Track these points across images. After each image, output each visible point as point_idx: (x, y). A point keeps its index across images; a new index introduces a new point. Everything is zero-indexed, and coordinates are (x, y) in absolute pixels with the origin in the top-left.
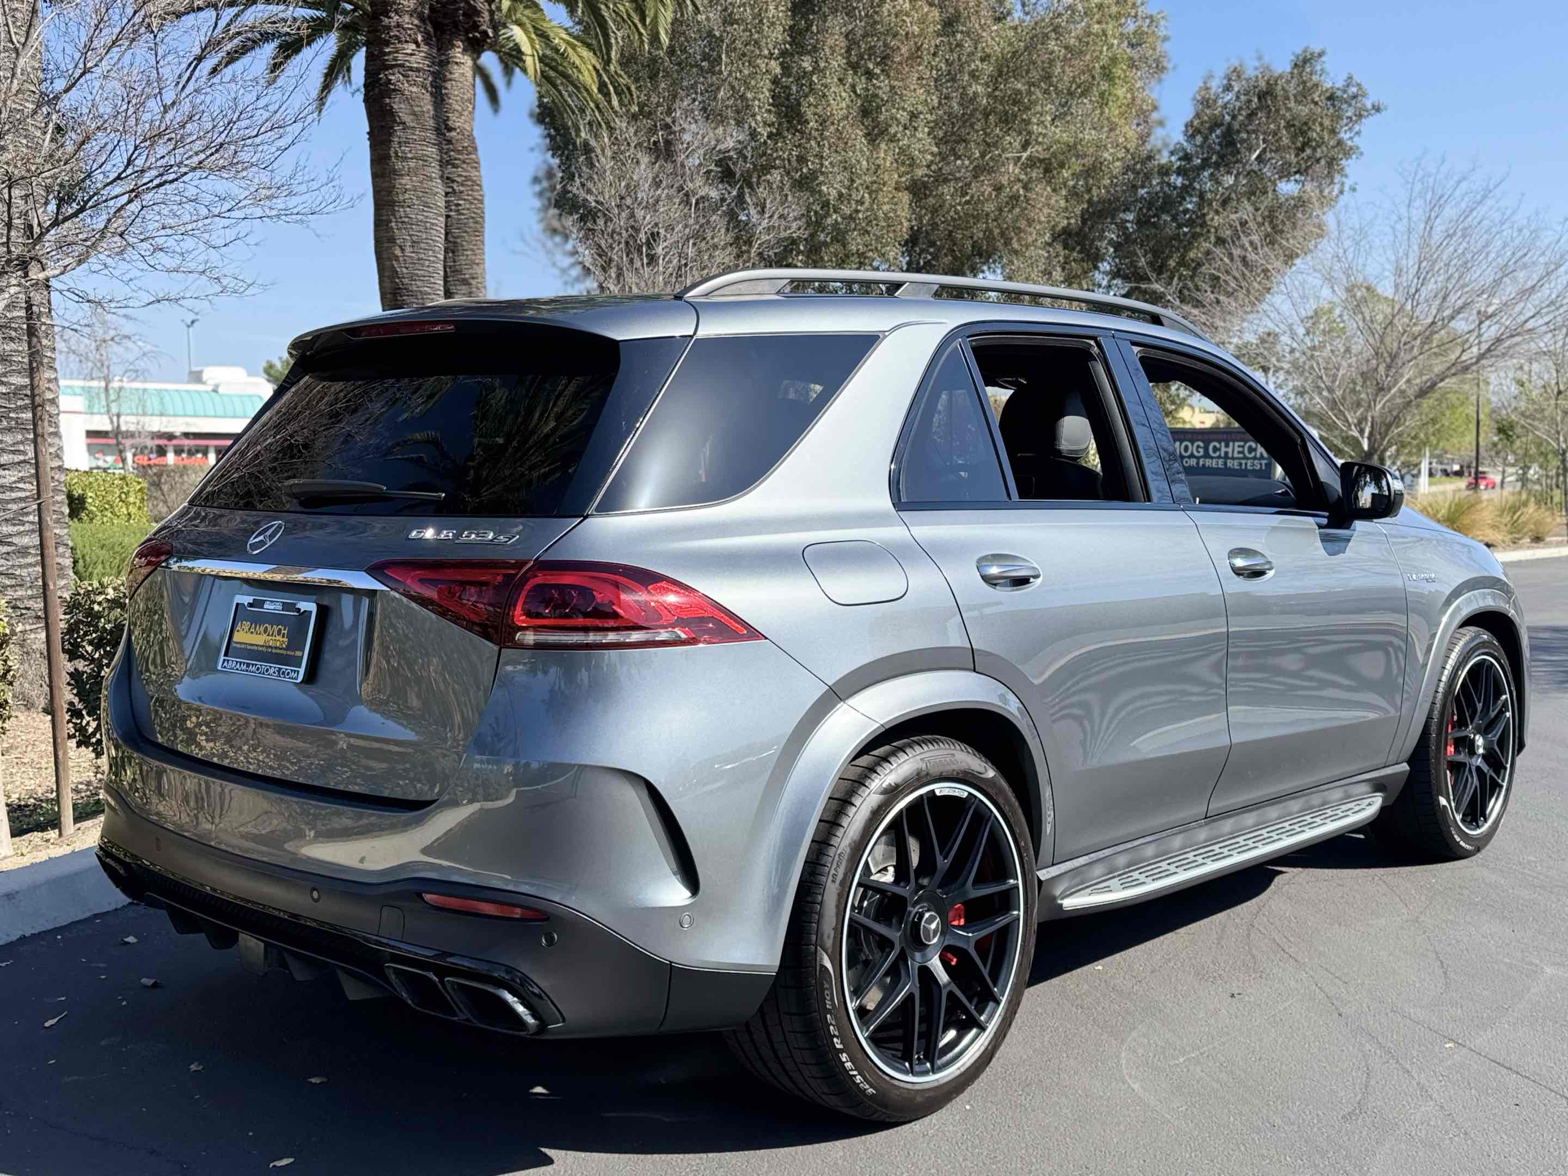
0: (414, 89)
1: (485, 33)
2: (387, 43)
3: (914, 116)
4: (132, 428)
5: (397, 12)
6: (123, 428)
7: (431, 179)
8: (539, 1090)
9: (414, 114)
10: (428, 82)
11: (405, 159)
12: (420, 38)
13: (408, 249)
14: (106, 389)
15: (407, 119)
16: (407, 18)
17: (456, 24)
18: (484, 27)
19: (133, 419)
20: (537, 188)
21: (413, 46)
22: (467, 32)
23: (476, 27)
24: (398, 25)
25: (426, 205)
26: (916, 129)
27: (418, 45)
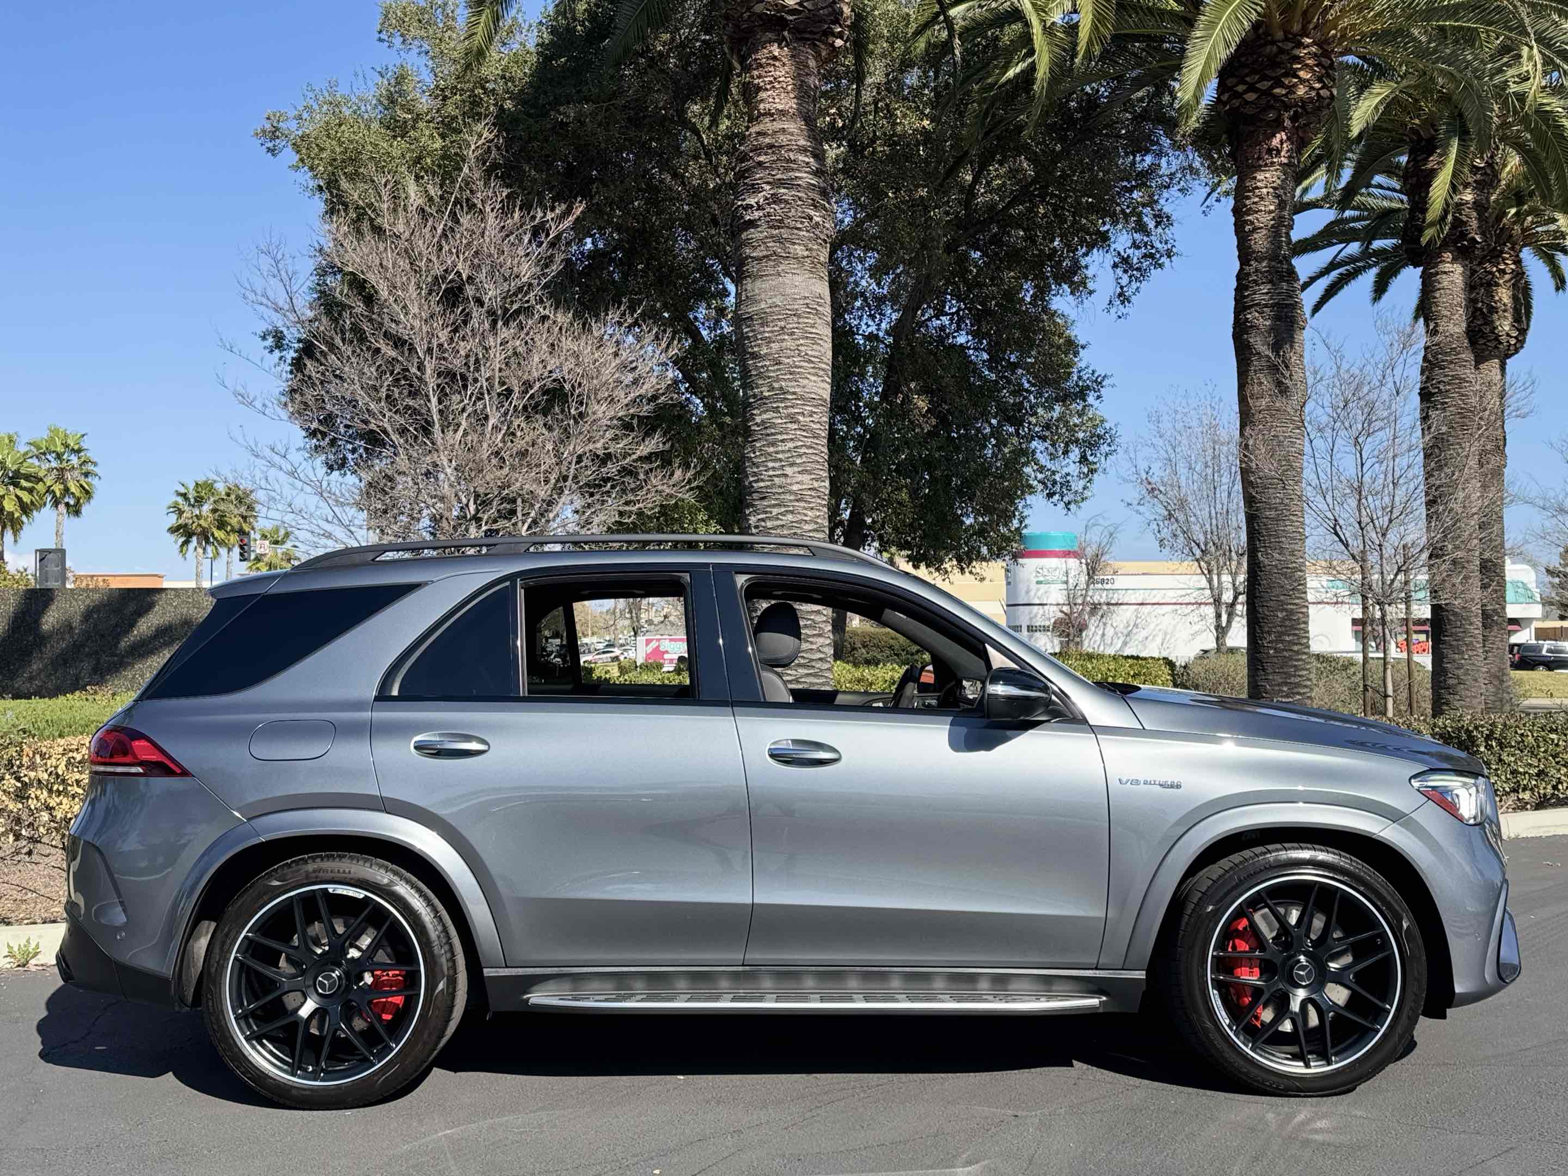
0: (1268, 323)
1: (1473, 241)
2: (1246, 288)
9: (1268, 343)
10: (1282, 315)
11: (1260, 384)
15: (1262, 349)
22: (1455, 242)
23: (1462, 237)
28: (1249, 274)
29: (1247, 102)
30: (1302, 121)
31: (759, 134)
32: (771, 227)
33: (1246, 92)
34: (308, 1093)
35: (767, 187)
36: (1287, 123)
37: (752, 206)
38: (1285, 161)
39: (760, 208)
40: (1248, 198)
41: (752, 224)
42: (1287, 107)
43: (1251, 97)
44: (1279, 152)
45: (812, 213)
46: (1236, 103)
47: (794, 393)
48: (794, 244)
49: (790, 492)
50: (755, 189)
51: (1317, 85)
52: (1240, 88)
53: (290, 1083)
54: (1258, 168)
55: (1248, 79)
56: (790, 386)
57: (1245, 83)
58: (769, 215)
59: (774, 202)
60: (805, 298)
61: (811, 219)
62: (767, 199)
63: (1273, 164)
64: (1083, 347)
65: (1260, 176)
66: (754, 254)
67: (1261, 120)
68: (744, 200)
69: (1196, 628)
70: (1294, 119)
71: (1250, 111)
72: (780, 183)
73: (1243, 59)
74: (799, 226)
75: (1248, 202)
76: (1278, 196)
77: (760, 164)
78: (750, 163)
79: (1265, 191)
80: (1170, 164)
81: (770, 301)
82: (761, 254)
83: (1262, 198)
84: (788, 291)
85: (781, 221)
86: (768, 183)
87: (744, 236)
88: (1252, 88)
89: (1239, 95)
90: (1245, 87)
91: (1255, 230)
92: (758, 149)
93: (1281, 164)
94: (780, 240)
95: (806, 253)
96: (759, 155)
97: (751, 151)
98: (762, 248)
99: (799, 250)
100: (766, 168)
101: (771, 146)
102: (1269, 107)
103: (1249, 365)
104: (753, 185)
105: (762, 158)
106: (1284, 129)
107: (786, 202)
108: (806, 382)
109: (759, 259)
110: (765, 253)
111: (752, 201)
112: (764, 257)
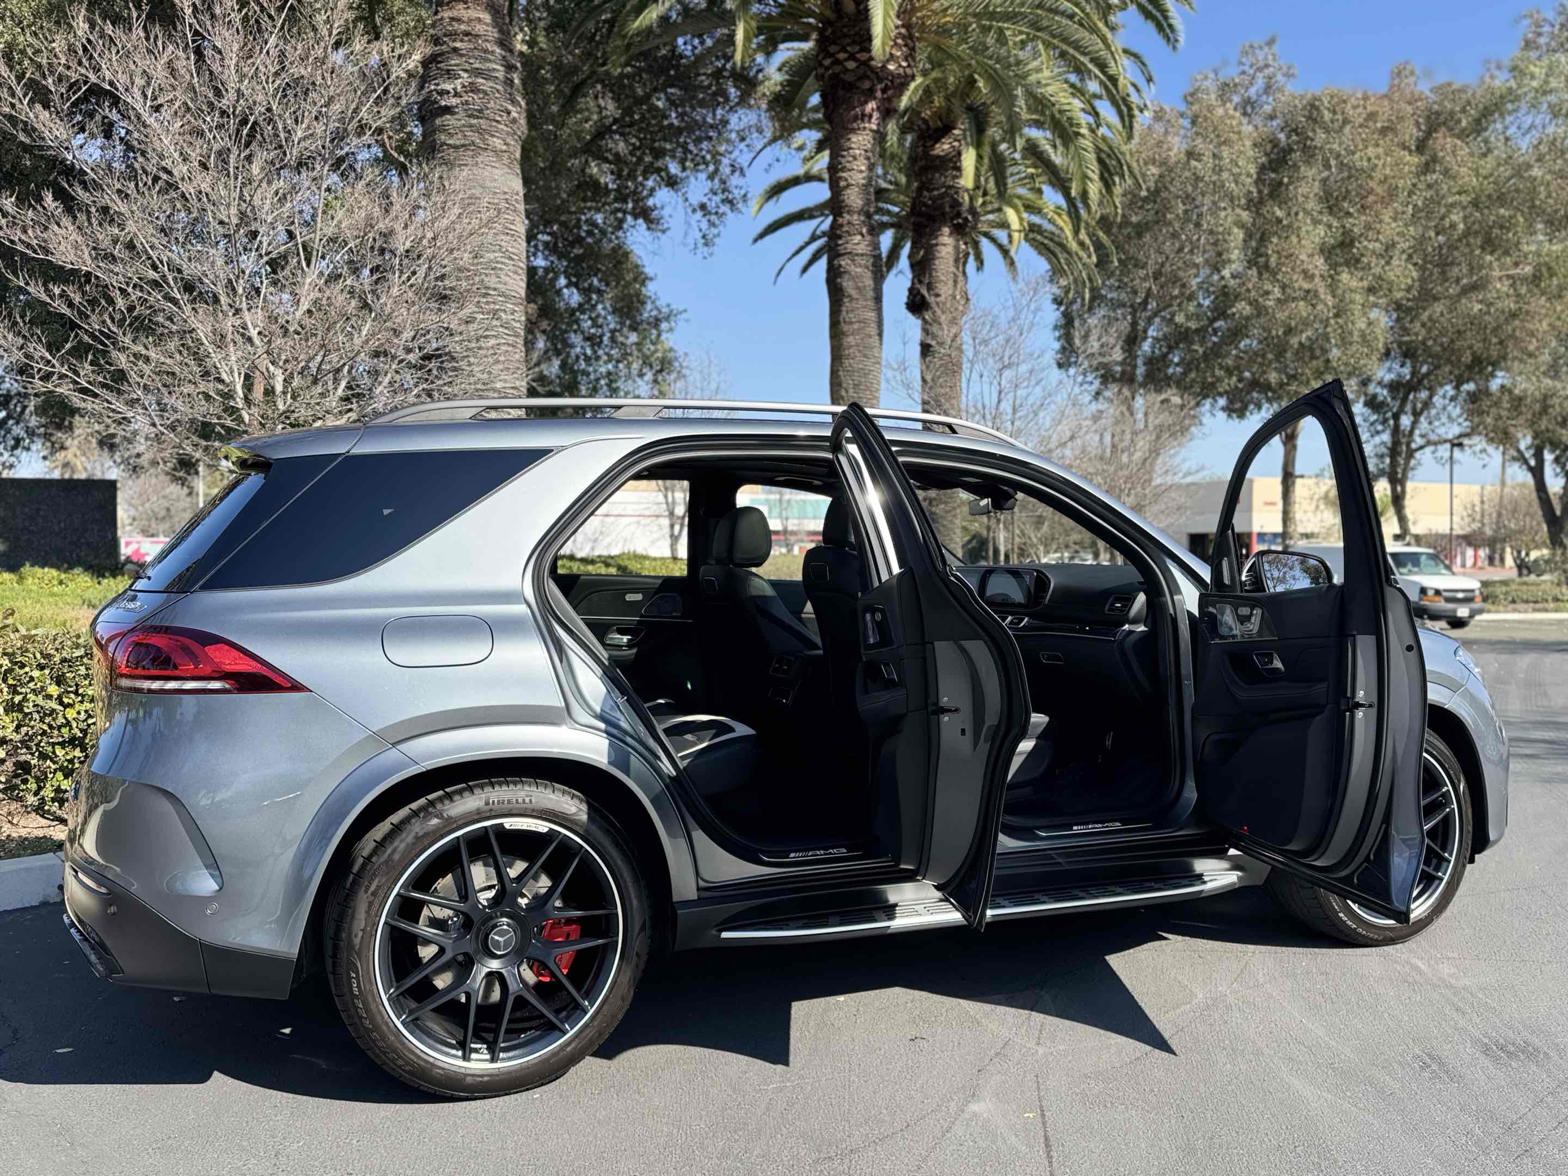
0: (859, 270)
1: (966, 219)
2: (840, 237)
3: (1391, 246)
4: (795, 528)
5: (848, 212)
6: (790, 528)
7: (870, 336)
8: (287, 1031)
9: (858, 288)
10: (870, 264)
11: (851, 323)
12: (864, 230)
13: (851, 391)
14: (780, 501)
15: (853, 293)
16: (855, 217)
17: (943, 214)
18: (964, 215)
19: (796, 522)
20: (1057, 334)
21: (859, 237)
22: (952, 219)
23: (958, 215)
24: (849, 223)
25: (865, 356)
26: (1391, 257)
27: (863, 236)
28: (842, 226)
29: (847, 70)
30: (890, 92)
31: (452, 19)
32: (469, 116)
33: (846, 60)
34: (486, 1079)
35: (465, 75)
36: (879, 94)
37: (448, 92)
38: (874, 127)
39: (457, 95)
40: (843, 156)
41: (448, 110)
42: (880, 80)
43: (851, 65)
44: (870, 116)
45: (510, 107)
46: (837, 69)
47: (495, 289)
48: (493, 136)
49: (494, 390)
50: (450, 75)
51: (904, 64)
52: (842, 56)
53: (463, 1071)
54: (854, 131)
55: (849, 48)
56: (492, 281)
57: (846, 51)
58: (467, 103)
59: (472, 91)
60: (505, 193)
61: (509, 113)
62: (464, 86)
63: (865, 128)
64: (651, 279)
65: (854, 138)
66: (451, 142)
67: (858, 88)
68: (437, 85)
69: (655, 536)
70: (884, 91)
71: (849, 78)
72: (477, 73)
73: (845, 30)
74: (499, 119)
75: (843, 160)
76: (868, 158)
77: (455, 50)
78: (444, 48)
79: (858, 152)
80: (740, 120)
81: (469, 192)
82: (458, 143)
83: (855, 158)
84: (488, 184)
85: (480, 111)
86: (465, 71)
87: (438, 121)
88: (852, 57)
89: (837, 62)
90: (846, 55)
91: (848, 185)
92: (453, 35)
93: (872, 130)
94: (479, 131)
95: (504, 148)
96: (454, 41)
97: (445, 35)
98: (460, 136)
99: (497, 143)
100: (462, 55)
101: (467, 34)
102: (864, 77)
103: (840, 306)
104: (448, 71)
105: (458, 45)
106: (875, 98)
107: (485, 93)
108: (508, 279)
109: (456, 147)
110: (462, 142)
111: (448, 87)
112: (463, 146)
